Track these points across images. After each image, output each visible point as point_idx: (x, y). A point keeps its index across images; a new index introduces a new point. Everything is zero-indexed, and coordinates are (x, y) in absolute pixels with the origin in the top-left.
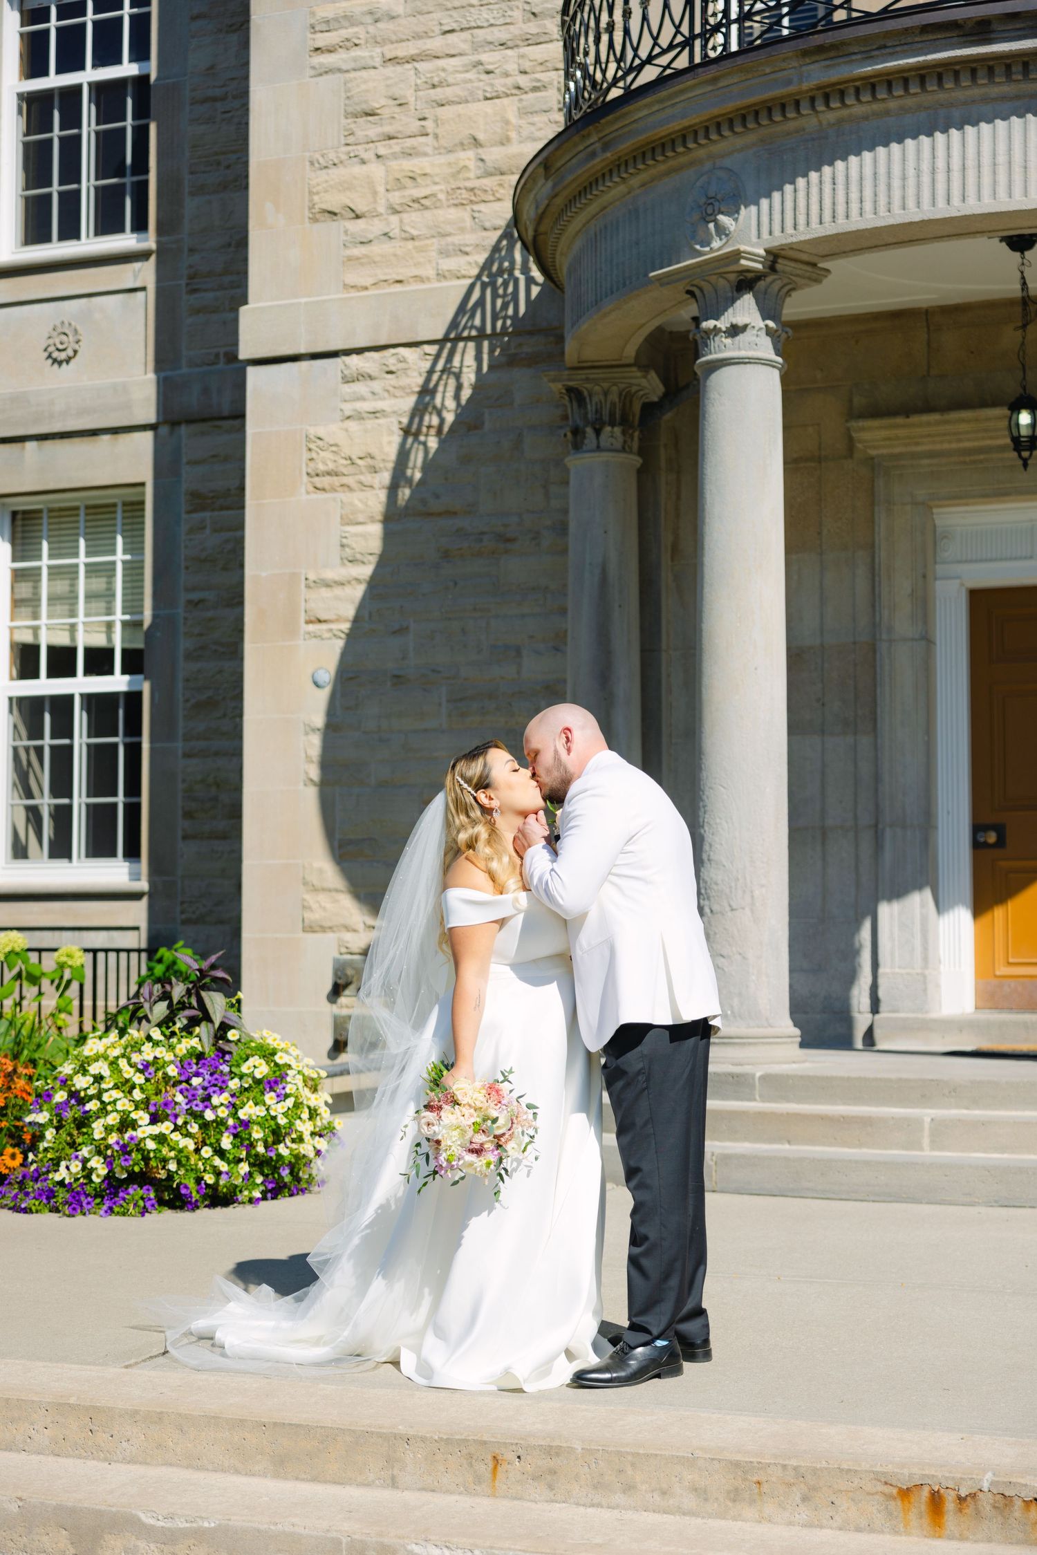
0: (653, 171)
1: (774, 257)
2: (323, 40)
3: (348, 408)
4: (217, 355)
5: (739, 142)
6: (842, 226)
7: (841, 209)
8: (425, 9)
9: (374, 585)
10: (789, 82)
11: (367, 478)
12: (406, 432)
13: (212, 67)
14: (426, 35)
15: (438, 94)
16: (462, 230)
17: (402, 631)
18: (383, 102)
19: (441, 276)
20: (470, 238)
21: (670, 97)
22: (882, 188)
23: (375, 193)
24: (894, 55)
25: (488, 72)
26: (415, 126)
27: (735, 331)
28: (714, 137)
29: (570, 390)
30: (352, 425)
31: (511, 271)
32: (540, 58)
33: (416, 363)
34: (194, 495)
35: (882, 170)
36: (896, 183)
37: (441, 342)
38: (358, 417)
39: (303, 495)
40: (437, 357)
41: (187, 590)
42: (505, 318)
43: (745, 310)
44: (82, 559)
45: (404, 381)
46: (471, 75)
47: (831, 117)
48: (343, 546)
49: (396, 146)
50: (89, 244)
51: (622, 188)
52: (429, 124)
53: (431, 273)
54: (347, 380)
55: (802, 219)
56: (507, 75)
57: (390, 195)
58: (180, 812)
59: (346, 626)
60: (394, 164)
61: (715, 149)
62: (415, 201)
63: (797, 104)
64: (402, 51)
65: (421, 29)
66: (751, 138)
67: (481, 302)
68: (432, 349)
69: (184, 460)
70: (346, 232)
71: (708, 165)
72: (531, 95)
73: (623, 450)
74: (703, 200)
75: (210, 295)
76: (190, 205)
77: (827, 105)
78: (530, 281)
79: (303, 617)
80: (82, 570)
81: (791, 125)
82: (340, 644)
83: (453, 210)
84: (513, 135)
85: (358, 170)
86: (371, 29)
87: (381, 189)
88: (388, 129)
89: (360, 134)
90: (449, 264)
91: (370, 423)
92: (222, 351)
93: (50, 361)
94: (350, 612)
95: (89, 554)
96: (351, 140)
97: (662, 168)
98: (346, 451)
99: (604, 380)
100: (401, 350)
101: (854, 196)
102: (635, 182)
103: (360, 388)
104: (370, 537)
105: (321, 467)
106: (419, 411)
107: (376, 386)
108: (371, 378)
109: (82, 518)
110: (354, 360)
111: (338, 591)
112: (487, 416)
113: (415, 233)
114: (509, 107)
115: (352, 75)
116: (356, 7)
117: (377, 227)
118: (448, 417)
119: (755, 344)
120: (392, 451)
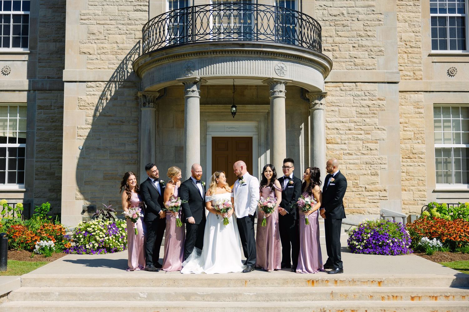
0: (176, 60)
1: (201, 78)
2: (83, 17)
3: (88, 93)
4: (45, 77)
5: (195, 57)
6: (215, 75)
7: (215, 72)
8: (106, 15)
9: (92, 130)
10: (208, 49)
11: (92, 108)
12: (100, 99)
13: (45, 16)
14: (106, 20)
15: (109, 32)
16: (114, 60)
17: (99, 139)
18: (97, 32)
19: (109, 68)
20: (115, 62)
21: (182, 48)
22: (223, 70)
23: (94, 50)
24: (227, 47)
25: (120, 29)
26: (104, 38)
27: (193, 91)
28: (190, 56)
29: (143, 95)
30: (89, 97)
31: (123, 69)
32: (131, 28)
33: (103, 85)
34: (39, 106)
35: (223, 66)
36: (225, 69)
37: (108, 82)
38: (90, 95)
39: (77, 110)
40: (107, 84)
41: (37, 126)
42: (122, 79)
43: (195, 88)
44: (8, 118)
45: (100, 89)
46: (116, 29)
47: (214, 56)
48: (86, 121)
49: (99, 41)
50: (11, 49)
51: (168, 61)
52: (107, 38)
53: (107, 68)
54: (87, 87)
55: (207, 73)
56: (124, 30)
57: (98, 51)
58: (35, 174)
59: (86, 137)
60: (99, 45)
61: (189, 58)
62: (104, 53)
63: (208, 53)
64: (101, 22)
65: (105, 18)
66: (198, 57)
67: (117, 75)
68: (106, 83)
69: (37, 98)
70: (88, 57)
71: (188, 60)
72: (129, 35)
73: (153, 107)
74: (187, 67)
75: (44, 64)
76: (39, 44)
77: (213, 53)
78: (128, 72)
79: (77, 135)
80: (8, 120)
81: (206, 56)
82: (84, 140)
83: (112, 55)
84: (125, 42)
85: (90, 45)
86: (94, 17)
87: (96, 49)
88: (97, 37)
89: (91, 38)
90: (110, 66)
91: (93, 96)
92: (46, 76)
93: (3, 74)
94: (87, 134)
95: (10, 117)
96: (89, 38)
97: (178, 59)
98: (87, 102)
99: (151, 94)
100: (100, 82)
101: (218, 70)
102: (171, 61)
103: (91, 89)
104: (90, 120)
105: (82, 105)
106: (102, 95)
107: (94, 89)
108: (93, 87)
109: (9, 108)
110: (89, 83)
111: (85, 130)
112: (119, 97)
113: (103, 59)
114: (124, 36)
115: (90, 25)
116: (91, 12)
117: (94, 57)
118: (109, 97)
119: (197, 94)
120: (97, 102)
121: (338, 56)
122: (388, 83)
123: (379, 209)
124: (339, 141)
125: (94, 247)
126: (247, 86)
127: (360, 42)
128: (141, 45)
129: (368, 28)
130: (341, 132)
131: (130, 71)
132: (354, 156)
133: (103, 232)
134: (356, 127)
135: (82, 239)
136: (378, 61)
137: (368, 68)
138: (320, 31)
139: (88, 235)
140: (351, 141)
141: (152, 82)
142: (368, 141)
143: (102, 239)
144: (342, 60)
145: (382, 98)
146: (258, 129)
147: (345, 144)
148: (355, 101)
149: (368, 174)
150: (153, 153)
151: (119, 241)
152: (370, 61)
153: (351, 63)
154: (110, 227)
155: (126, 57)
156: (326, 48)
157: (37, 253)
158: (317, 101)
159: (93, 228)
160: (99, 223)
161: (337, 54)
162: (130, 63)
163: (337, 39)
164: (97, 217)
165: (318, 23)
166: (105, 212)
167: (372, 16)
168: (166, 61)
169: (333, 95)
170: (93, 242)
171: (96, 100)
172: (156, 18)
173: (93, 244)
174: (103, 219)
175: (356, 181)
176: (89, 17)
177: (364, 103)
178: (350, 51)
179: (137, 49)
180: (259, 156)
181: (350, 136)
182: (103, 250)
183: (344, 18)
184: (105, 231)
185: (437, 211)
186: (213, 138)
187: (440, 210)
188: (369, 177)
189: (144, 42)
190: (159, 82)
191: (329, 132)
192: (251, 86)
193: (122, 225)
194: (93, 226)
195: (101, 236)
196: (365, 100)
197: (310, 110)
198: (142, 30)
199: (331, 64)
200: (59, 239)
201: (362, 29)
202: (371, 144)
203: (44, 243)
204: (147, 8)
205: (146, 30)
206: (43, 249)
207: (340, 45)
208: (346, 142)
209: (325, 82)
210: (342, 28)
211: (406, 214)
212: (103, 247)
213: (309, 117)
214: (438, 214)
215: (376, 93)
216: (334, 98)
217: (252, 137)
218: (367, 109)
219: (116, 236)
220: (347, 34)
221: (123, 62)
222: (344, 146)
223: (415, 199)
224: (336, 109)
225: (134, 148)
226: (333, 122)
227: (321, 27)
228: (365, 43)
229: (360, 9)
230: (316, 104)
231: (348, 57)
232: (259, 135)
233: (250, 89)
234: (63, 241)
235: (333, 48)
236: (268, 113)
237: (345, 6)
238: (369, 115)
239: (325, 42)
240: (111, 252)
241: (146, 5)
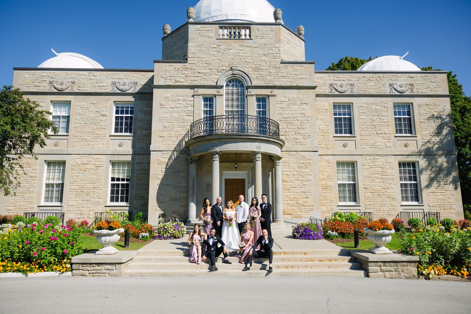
0: (207, 142)
1: (220, 151)
2: (160, 119)
3: (162, 157)
5: (217, 141)
6: (227, 150)
7: (227, 148)
8: (172, 118)
9: (165, 175)
10: (223, 137)
11: (164, 164)
12: (169, 160)
13: (141, 117)
14: (172, 120)
15: (173, 126)
17: (168, 180)
18: (167, 126)
19: (173, 144)
20: (177, 141)
21: (211, 136)
23: (166, 135)
24: (233, 136)
25: (179, 125)
26: (171, 129)
27: (216, 157)
28: (215, 140)
29: (190, 158)
31: (180, 145)
32: (185, 124)
33: (170, 153)
34: (137, 162)
35: (231, 145)
36: (232, 147)
37: (173, 151)
38: (164, 158)
39: (157, 165)
40: (172, 153)
42: (180, 150)
43: (217, 156)
46: (177, 125)
48: (161, 171)
49: (169, 131)
50: (124, 134)
54: (162, 154)
55: (223, 149)
56: (181, 125)
57: (168, 136)
59: (161, 179)
60: (168, 133)
62: (171, 136)
64: (169, 121)
67: (177, 148)
69: (136, 159)
70: (163, 139)
71: (213, 142)
72: (183, 128)
73: (196, 164)
74: (213, 145)
75: (140, 141)
78: (183, 146)
79: (157, 178)
80: (121, 169)
82: (160, 181)
83: (175, 138)
84: (181, 131)
85: (164, 133)
86: (166, 119)
88: (168, 129)
89: (165, 129)
90: (174, 143)
91: (165, 158)
92: (141, 147)
93: (119, 146)
94: (162, 177)
96: (163, 129)
97: (209, 142)
98: (163, 161)
99: (195, 158)
100: (169, 151)
102: (205, 143)
103: (164, 155)
104: (164, 170)
105: (159, 162)
106: (170, 158)
107: (165, 155)
109: (121, 163)
110: (163, 152)
111: (161, 175)
112: (178, 159)
113: (170, 140)
114: (181, 128)
115: (164, 123)
116: (165, 116)
117: (166, 139)
118: (173, 159)
119: (218, 159)
120: (167, 161)
121: (288, 138)
122: (313, 151)
123: (309, 216)
124: (289, 181)
125: (168, 236)
126: (243, 153)
127: (299, 131)
128: (190, 133)
129: (302, 124)
130: (290, 176)
131: (184, 145)
132: (297, 189)
133: (172, 229)
134: (297, 174)
135: (162, 232)
136: (308, 140)
137: (303, 144)
138: (279, 127)
139: (165, 230)
140: (295, 181)
141: (196, 153)
142: (303, 181)
143: (172, 232)
144: (290, 140)
145: (310, 159)
146: (248, 175)
147: (292, 182)
148: (296, 161)
149: (304, 198)
150: (195, 187)
151: (180, 233)
152: (304, 141)
153: (294, 142)
154: (175, 226)
155: (182, 139)
156: (281, 134)
157: (140, 239)
158: (277, 161)
159: (168, 227)
160: (170, 223)
161: (287, 137)
162: (184, 141)
163: (287, 130)
164: (169, 221)
165: (277, 123)
166: (173, 219)
167: (304, 118)
168: (203, 143)
169: (285, 158)
170: (168, 234)
171: (167, 160)
172: (197, 121)
173: (168, 235)
174: (172, 222)
175: (298, 201)
176: (164, 119)
177: (301, 162)
178: (294, 135)
179: (187, 135)
180: (249, 188)
181: (294, 178)
182: (172, 237)
183: (290, 120)
184: (173, 228)
185: (338, 216)
186: (226, 180)
187: (340, 216)
188: (304, 199)
189: (191, 132)
190: (199, 152)
191: (284, 176)
192: (244, 153)
193: (182, 225)
194: (167, 226)
195: (171, 231)
196: (301, 160)
197: (274, 166)
198: (190, 125)
199: (284, 143)
200: (150, 232)
201: (300, 125)
202: (305, 182)
203: (144, 234)
204: (192, 114)
205: (192, 126)
206: (143, 237)
207: (289, 133)
208: (293, 181)
209: (282, 151)
210: (290, 124)
211: (324, 217)
212: (172, 236)
213: (274, 169)
214: (339, 218)
215: (307, 157)
216: (286, 159)
217: (245, 179)
218: (303, 165)
219: (178, 231)
220: (292, 127)
221: (180, 141)
222: (291, 183)
223: (328, 210)
224: (287, 164)
225: (185, 184)
226: (286, 171)
227: (279, 125)
228: (301, 131)
229: (298, 115)
230: (277, 162)
231: (293, 139)
232: (248, 178)
233: (244, 155)
234: (152, 233)
235: (285, 134)
236: (253, 167)
237: (291, 113)
238: (304, 168)
239: (281, 131)
240: (176, 239)
241: (192, 113)
